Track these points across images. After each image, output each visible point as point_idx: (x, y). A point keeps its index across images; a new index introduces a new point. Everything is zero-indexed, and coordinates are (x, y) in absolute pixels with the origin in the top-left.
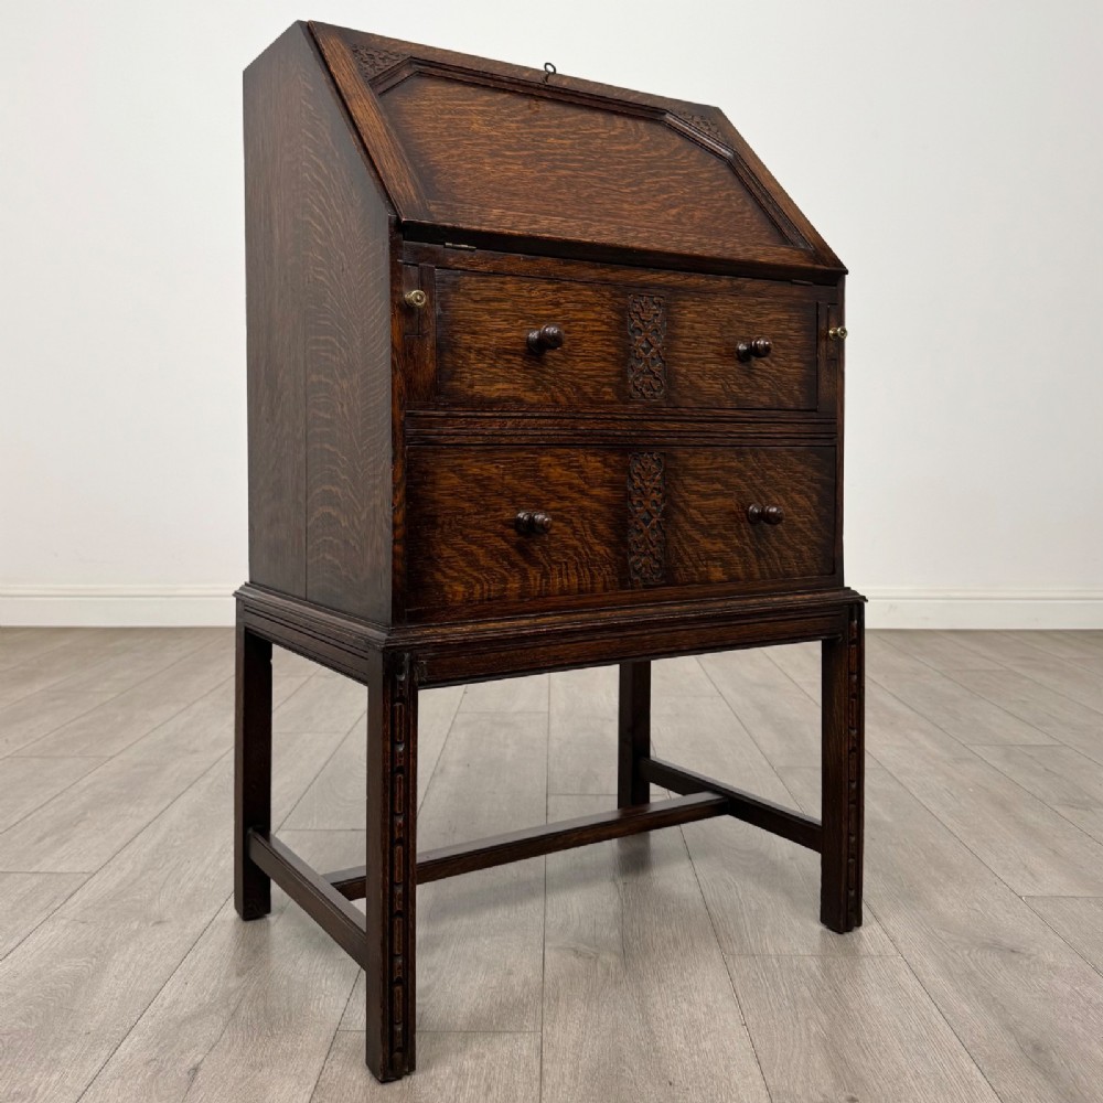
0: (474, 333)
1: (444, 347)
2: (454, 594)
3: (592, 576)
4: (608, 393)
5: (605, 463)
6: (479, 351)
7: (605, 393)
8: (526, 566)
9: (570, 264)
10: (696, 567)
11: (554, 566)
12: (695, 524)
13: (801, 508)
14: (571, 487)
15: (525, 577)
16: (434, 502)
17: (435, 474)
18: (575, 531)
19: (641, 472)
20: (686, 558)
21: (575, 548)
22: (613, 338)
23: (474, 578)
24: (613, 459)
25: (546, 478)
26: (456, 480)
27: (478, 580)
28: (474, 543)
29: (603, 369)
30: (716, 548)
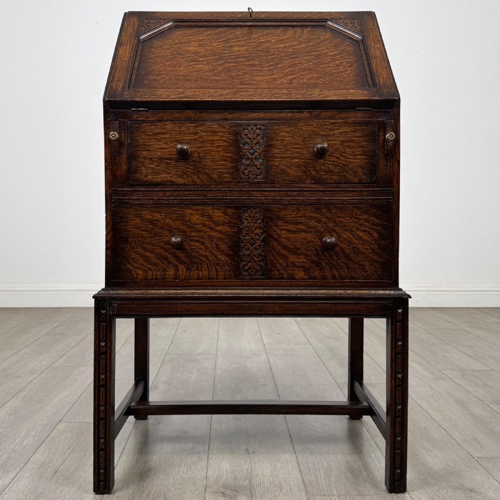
0: (148, 150)
1: (132, 157)
2: (137, 275)
3: (217, 271)
4: (227, 177)
5: (225, 213)
6: (151, 159)
7: (225, 177)
8: (178, 264)
9: (203, 112)
10: (286, 271)
11: (194, 265)
12: (285, 247)
13: (364, 240)
14: (204, 225)
15: (177, 270)
16: (127, 231)
17: (127, 218)
18: (206, 248)
19: (248, 218)
20: (278, 265)
21: (206, 256)
22: (230, 149)
23: (148, 268)
24: (230, 211)
25: (189, 221)
26: (138, 221)
27: (150, 269)
28: (148, 251)
29: (223, 165)
30: (300, 260)
